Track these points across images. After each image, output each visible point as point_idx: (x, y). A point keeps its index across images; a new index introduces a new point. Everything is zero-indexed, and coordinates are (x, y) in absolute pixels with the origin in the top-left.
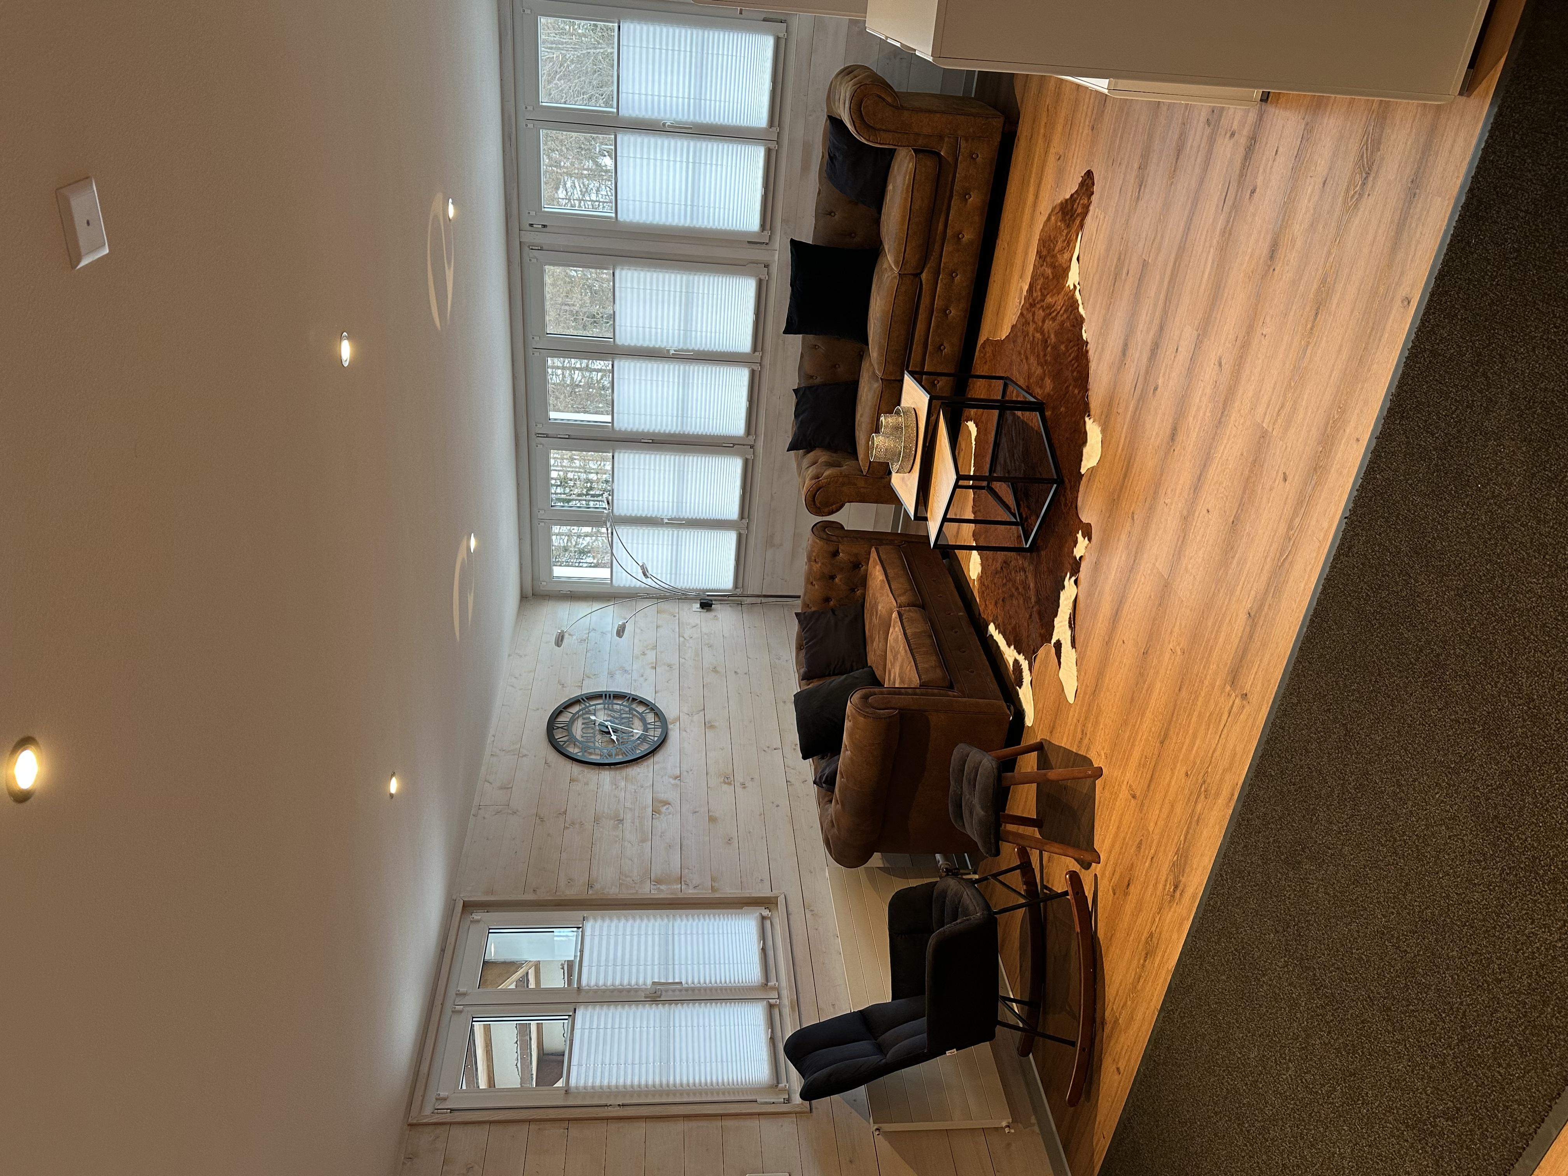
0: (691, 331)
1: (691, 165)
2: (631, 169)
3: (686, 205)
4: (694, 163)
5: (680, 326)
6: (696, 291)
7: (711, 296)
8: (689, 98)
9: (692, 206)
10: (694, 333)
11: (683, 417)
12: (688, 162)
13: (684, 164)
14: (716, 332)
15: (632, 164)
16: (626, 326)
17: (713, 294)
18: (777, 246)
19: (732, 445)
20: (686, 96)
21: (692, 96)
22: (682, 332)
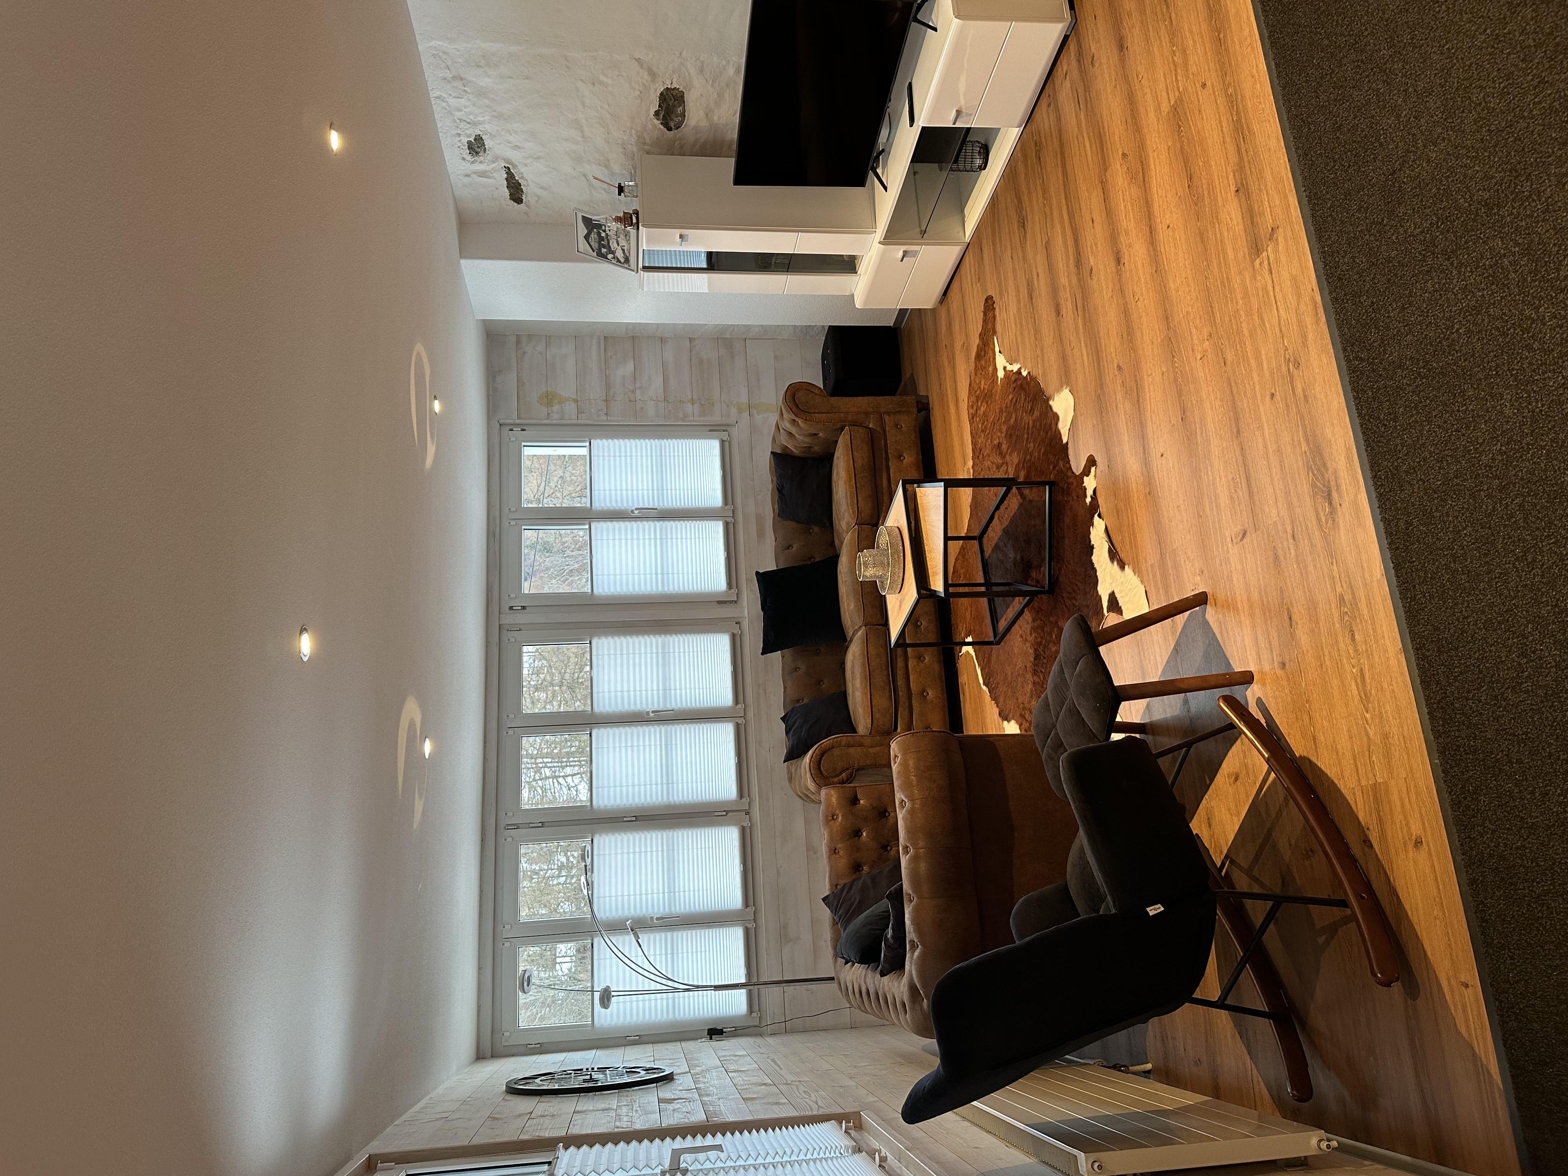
0: (670, 690)
1: (658, 541)
2: (605, 550)
3: (656, 574)
4: (661, 539)
5: (658, 686)
6: (672, 651)
7: (687, 654)
8: (653, 490)
9: (662, 574)
10: (673, 692)
11: (668, 784)
12: (655, 539)
13: (653, 541)
14: (695, 689)
15: (605, 545)
16: (603, 692)
17: (689, 652)
18: (745, 603)
19: (724, 813)
20: (650, 488)
21: (655, 488)
22: (661, 692)
